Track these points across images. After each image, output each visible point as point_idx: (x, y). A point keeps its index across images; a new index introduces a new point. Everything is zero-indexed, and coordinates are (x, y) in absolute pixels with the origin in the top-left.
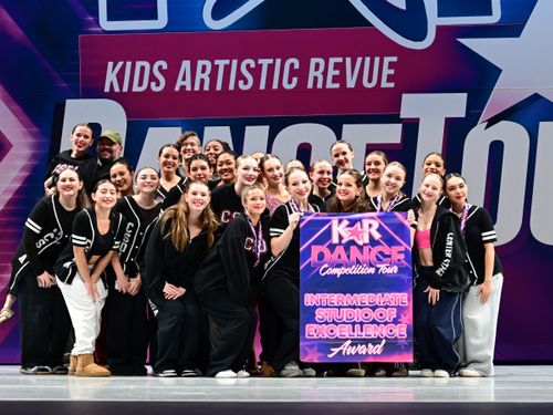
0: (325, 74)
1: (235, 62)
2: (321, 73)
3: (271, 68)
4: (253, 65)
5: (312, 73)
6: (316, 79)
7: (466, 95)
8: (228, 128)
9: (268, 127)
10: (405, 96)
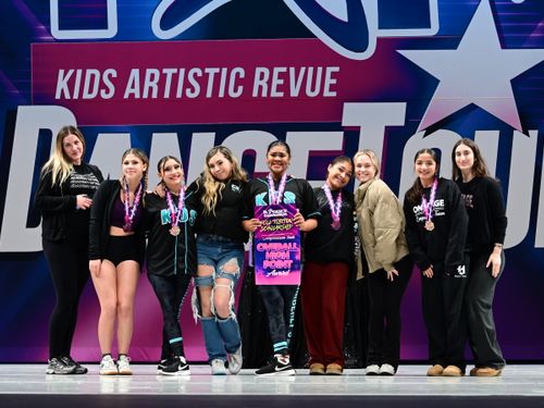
7: (405, 104)
8: (176, 134)
9: (214, 134)
10: (346, 105)
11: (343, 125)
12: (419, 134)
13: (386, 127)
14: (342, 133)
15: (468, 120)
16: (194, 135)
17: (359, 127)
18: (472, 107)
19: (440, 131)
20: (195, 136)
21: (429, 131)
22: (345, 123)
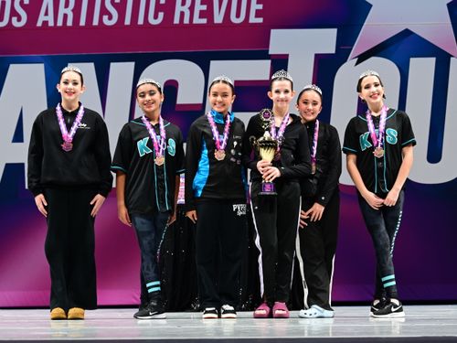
7: (335, 30)
8: (92, 64)
9: (133, 64)
10: (273, 32)
11: (270, 53)
12: (351, 62)
13: (316, 55)
14: (269, 61)
15: (402, 47)
16: (112, 64)
17: (287, 55)
18: (407, 33)
19: (373, 58)
20: (113, 66)
21: (362, 58)
22: (271, 52)
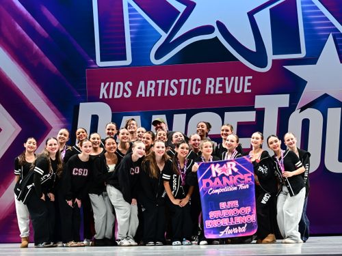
0: (215, 86)
1: (167, 81)
2: (213, 86)
3: (186, 84)
4: (177, 82)
5: (208, 86)
6: (210, 89)
7: (288, 95)
9: (186, 115)
10: (256, 96)
